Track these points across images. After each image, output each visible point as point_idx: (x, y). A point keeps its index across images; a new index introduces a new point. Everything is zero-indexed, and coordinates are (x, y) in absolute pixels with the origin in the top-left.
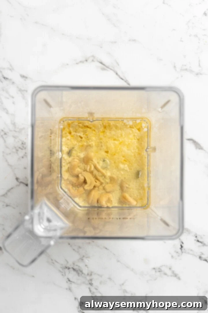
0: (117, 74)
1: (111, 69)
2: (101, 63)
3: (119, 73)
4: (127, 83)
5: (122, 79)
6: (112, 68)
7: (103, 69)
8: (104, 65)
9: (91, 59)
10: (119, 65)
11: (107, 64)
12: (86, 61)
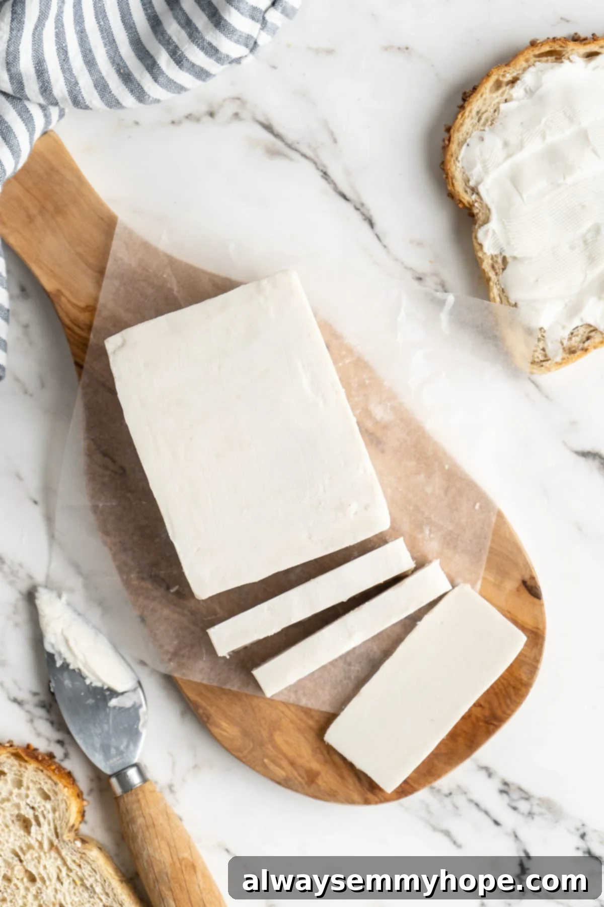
0: (325, 175)
1: (304, 156)
2: (268, 128)
3: (335, 172)
4: (363, 214)
5: (344, 197)
6: (309, 153)
7: (273, 153)
8: (277, 136)
9: (230, 109)
10: (335, 141)
11: (291, 135)
12: (212, 114)
